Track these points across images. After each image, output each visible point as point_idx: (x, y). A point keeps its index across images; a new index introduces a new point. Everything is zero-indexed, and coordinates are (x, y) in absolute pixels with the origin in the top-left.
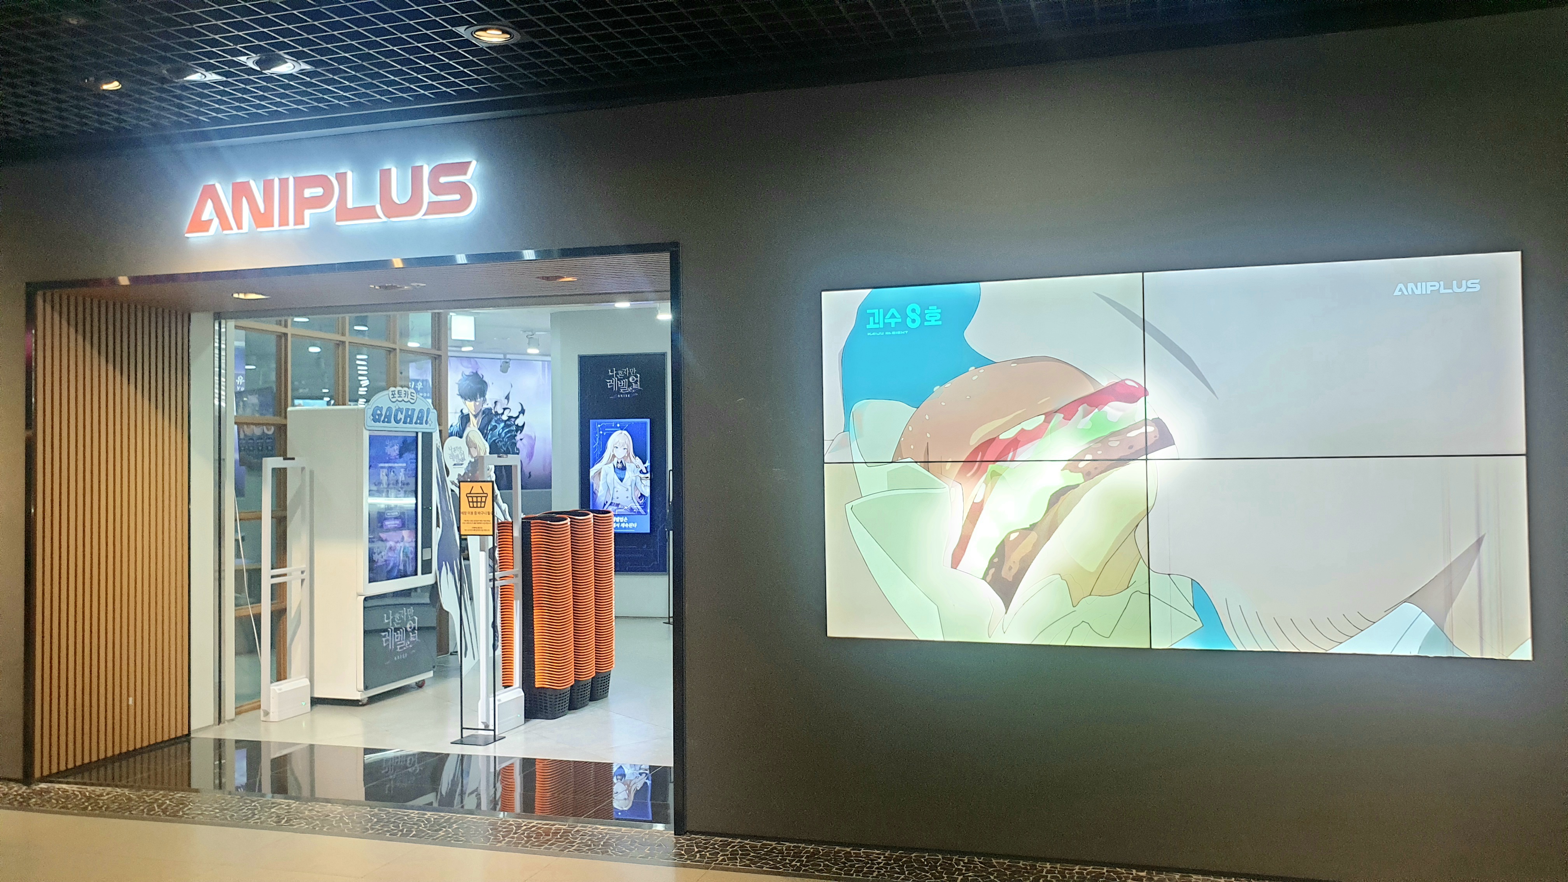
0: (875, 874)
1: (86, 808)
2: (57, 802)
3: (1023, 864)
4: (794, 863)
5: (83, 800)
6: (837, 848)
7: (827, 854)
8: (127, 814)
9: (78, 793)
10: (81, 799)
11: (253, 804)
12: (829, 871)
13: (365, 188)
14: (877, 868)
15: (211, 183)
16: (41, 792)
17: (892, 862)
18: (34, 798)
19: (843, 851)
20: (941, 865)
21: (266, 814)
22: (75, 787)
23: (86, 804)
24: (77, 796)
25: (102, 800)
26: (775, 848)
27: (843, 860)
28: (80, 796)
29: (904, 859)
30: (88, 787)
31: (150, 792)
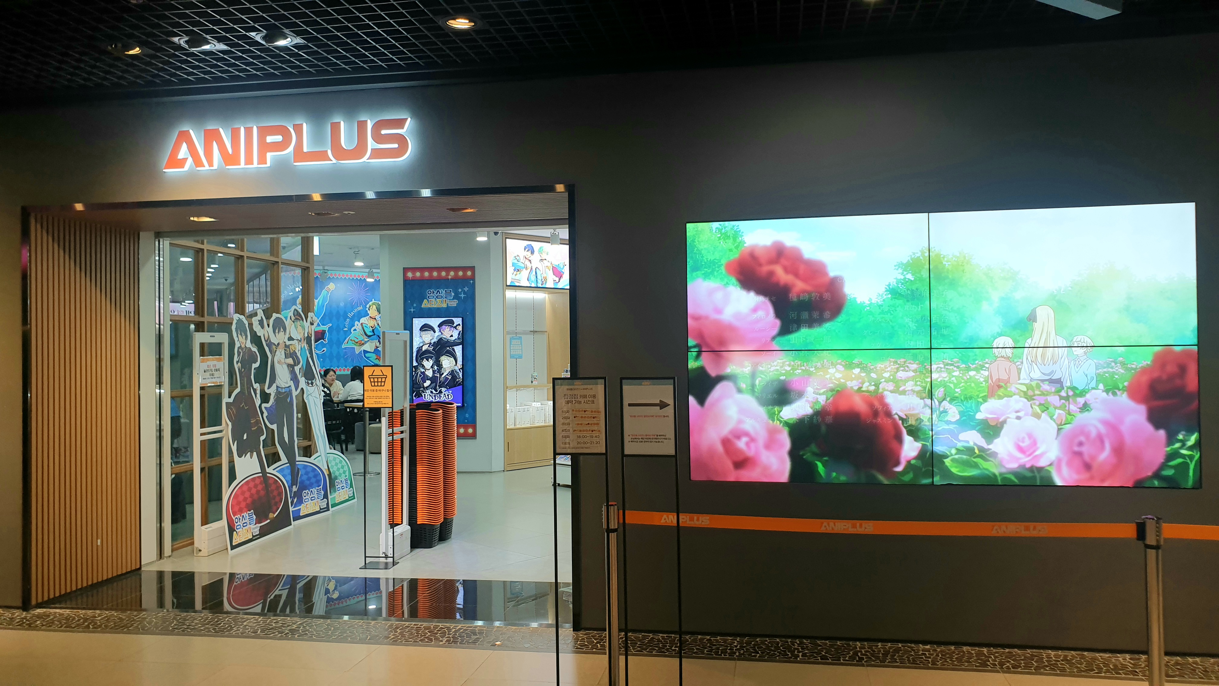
0: (737, 654)
1: (88, 627)
2: (61, 623)
3: (840, 643)
4: (673, 648)
5: (82, 621)
6: (699, 637)
7: (695, 641)
8: (125, 630)
9: (74, 616)
10: (79, 620)
11: (226, 620)
12: (703, 653)
13: (317, 137)
14: (735, 650)
15: (185, 129)
16: (39, 617)
17: (745, 645)
18: (38, 621)
19: (705, 638)
20: (781, 646)
21: (242, 627)
22: (68, 611)
23: (86, 624)
24: (74, 619)
25: (98, 620)
26: (653, 638)
27: (708, 645)
28: (76, 618)
29: (753, 643)
30: (79, 611)
31: (135, 613)
